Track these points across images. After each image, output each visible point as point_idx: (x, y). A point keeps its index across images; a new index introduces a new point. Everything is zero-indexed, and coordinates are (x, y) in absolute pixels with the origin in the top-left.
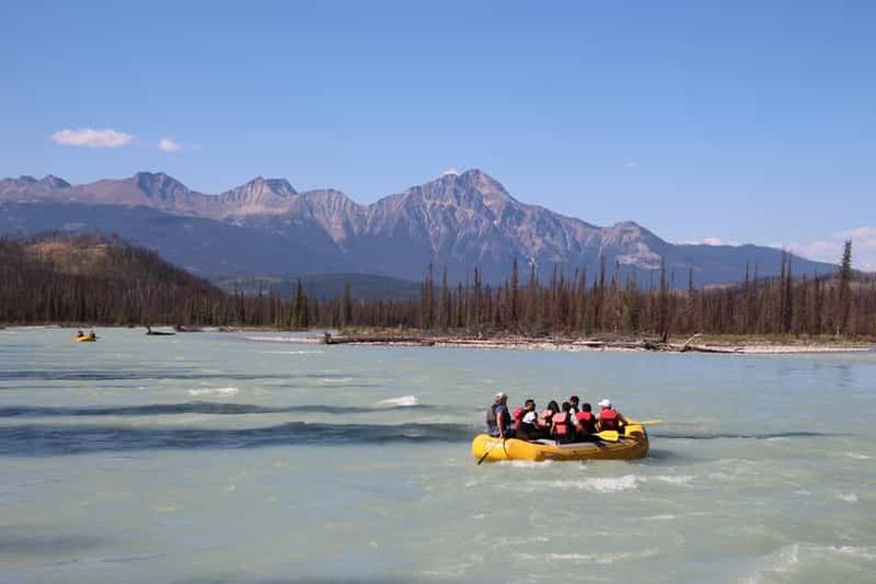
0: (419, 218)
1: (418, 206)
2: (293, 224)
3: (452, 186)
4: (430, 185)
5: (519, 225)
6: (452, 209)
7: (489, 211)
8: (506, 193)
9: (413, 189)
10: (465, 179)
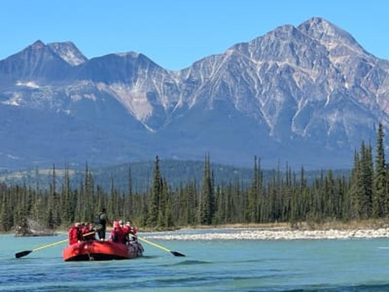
0: (246, 83)
1: (245, 68)
2: (84, 98)
3: (288, 42)
4: (258, 41)
5: (377, 86)
6: (289, 70)
7: (337, 71)
8: (360, 46)
9: (237, 46)
10: (303, 31)
